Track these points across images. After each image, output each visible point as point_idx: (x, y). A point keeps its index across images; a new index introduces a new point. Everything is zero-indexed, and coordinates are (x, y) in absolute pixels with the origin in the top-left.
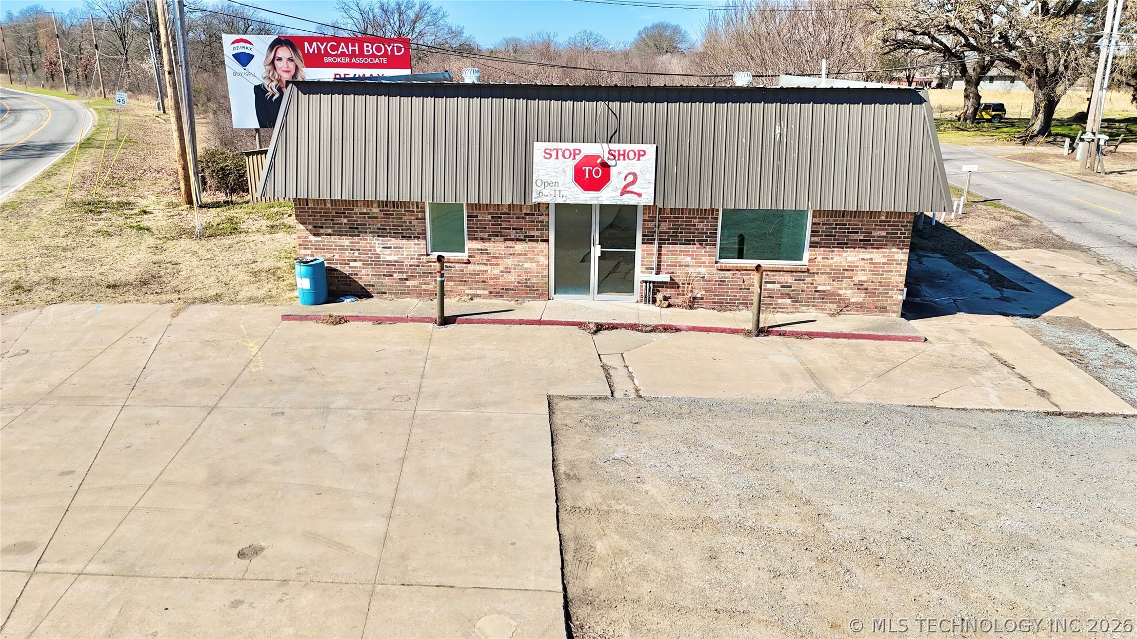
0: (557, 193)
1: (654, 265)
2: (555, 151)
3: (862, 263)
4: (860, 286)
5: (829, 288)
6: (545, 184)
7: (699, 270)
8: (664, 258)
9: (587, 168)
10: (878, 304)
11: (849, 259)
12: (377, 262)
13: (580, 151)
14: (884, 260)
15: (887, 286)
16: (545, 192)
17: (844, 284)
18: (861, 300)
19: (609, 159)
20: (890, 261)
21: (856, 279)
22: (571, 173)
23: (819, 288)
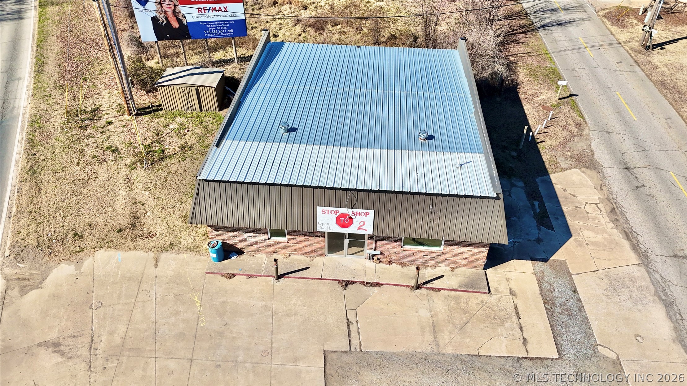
0: (328, 228)
1: (374, 247)
2: (327, 211)
3: (467, 252)
4: (466, 259)
5: (452, 259)
6: (323, 224)
7: (393, 250)
8: (377, 245)
9: (342, 219)
10: (474, 265)
11: (461, 250)
12: (245, 241)
13: (339, 211)
14: (478, 251)
15: (478, 260)
16: (323, 227)
17: (458, 258)
18: (466, 263)
19: (352, 215)
20: (480, 252)
21: (464, 257)
22: (335, 220)
23: (447, 259)
